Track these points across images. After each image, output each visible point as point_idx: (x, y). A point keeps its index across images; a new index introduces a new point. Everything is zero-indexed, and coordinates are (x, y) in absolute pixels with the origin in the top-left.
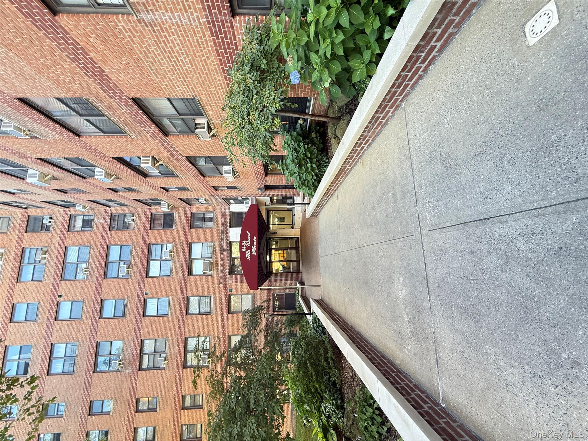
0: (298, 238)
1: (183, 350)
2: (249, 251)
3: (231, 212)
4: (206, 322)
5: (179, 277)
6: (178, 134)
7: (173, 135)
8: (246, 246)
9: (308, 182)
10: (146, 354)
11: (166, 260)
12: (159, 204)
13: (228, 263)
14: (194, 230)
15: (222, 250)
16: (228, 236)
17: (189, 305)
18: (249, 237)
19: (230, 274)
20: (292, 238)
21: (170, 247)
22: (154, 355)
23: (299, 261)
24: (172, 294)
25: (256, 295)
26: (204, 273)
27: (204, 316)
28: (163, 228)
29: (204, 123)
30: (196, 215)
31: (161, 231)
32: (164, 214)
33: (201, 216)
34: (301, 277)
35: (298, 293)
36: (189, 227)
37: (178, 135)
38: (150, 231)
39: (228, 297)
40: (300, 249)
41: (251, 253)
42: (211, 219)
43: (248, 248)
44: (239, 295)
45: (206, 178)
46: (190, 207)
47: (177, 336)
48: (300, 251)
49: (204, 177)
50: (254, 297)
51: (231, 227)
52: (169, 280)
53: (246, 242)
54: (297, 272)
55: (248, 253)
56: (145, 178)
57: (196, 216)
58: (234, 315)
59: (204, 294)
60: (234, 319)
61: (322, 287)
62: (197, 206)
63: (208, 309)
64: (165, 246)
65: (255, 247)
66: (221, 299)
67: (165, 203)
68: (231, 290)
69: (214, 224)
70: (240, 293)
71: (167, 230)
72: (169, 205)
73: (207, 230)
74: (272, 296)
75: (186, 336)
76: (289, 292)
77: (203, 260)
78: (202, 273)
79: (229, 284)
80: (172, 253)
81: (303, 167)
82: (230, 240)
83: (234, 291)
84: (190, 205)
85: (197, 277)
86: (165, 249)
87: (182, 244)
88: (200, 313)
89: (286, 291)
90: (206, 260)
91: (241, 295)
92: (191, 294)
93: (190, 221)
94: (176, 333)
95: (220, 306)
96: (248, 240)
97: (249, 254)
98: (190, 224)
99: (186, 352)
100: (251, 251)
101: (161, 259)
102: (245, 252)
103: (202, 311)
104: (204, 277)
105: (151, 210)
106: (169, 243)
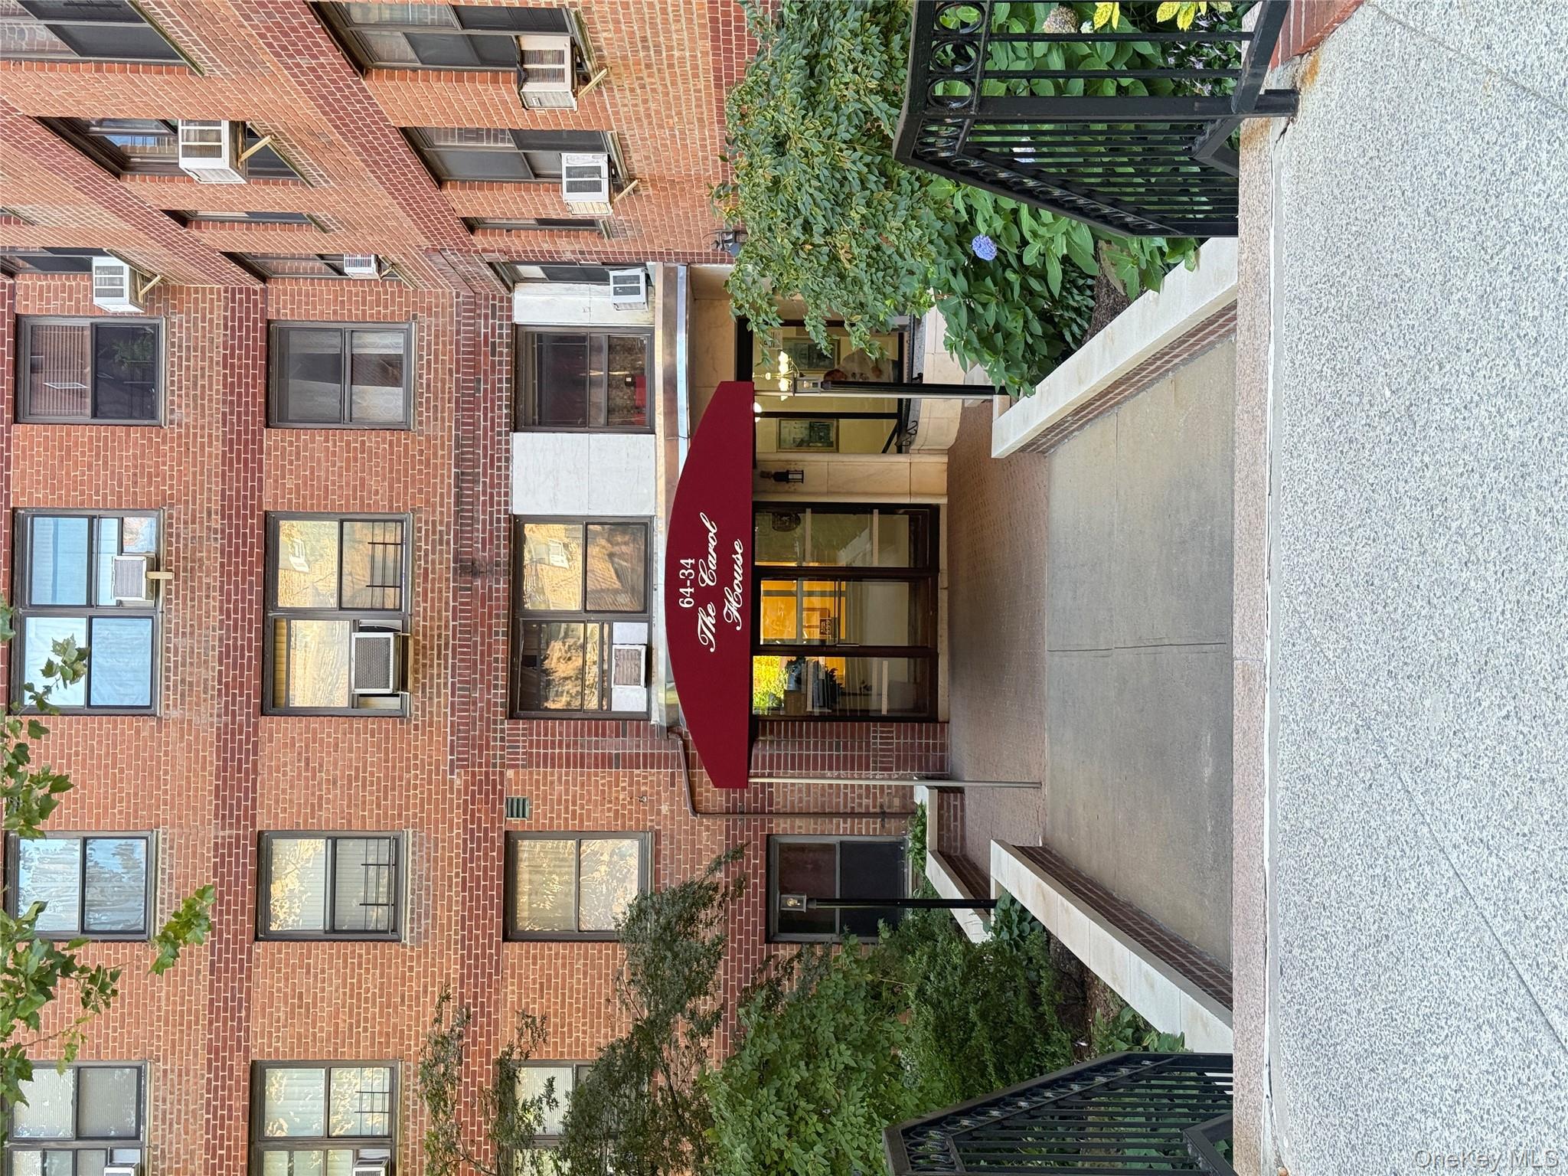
0: (935, 509)
1: (242, 1134)
2: (710, 607)
3: (516, 327)
4: (372, 982)
5: (208, 717)
6: (419, 65)
7: (393, 68)
8: (694, 583)
9: (1008, 336)
10: (30, 1144)
11: (121, 612)
12: (87, 267)
13: (501, 650)
14: (289, 436)
15: (467, 568)
16: (502, 484)
17: (269, 882)
18: (712, 543)
19: (512, 716)
20: (887, 509)
21: (142, 531)
22: (76, 1152)
23: (934, 657)
24: (164, 813)
25: (665, 842)
26: (358, 701)
27: (360, 949)
28: (94, 415)
29: (561, 53)
30: (294, 339)
31: (89, 434)
32: (97, 329)
33: (330, 345)
34: (943, 747)
35: (922, 840)
36: (260, 418)
37: (415, 70)
38: (18, 430)
39: (499, 843)
40: (943, 580)
41: (719, 616)
42: (388, 371)
43: (703, 596)
44: (565, 836)
45: (448, 191)
46: (259, 286)
47: (203, 1054)
48: (943, 596)
49: (440, 182)
50: (657, 855)
51: (517, 425)
52: (145, 733)
53: (695, 567)
54: (921, 721)
55: (706, 621)
56: (118, 176)
57: (298, 345)
58: (535, 949)
59: (356, 824)
60: (533, 975)
61: (1046, 790)
62: (305, 286)
63: (382, 911)
64: (109, 528)
65: (739, 591)
66: (457, 854)
67: (114, 262)
68: (517, 808)
69: (411, 401)
70: (574, 824)
71: (121, 432)
72: (140, 276)
73: (371, 440)
74: (761, 853)
75: (255, 1055)
76: (866, 832)
77: (347, 624)
78: (341, 700)
79: (510, 773)
80: (162, 576)
81: (989, 281)
82: (517, 509)
83: (539, 814)
84: (263, 279)
85: (315, 724)
86: (114, 546)
87: (217, 522)
88: (333, 930)
89: (845, 825)
90: (365, 622)
91: (580, 836)
92: (285, 821)
93: (261, 381)
94: (201, 1036)
95: (456, 894)
96: (705, 555)
97: (710, 621)
98: (261, 400)
99: (258, 1145)
100: (720, 608)
101: (89, 605)
102: (692, 614)
103: (351, 914)
104: (359, 724)
105: (12, 295)
106: (139, 511)
